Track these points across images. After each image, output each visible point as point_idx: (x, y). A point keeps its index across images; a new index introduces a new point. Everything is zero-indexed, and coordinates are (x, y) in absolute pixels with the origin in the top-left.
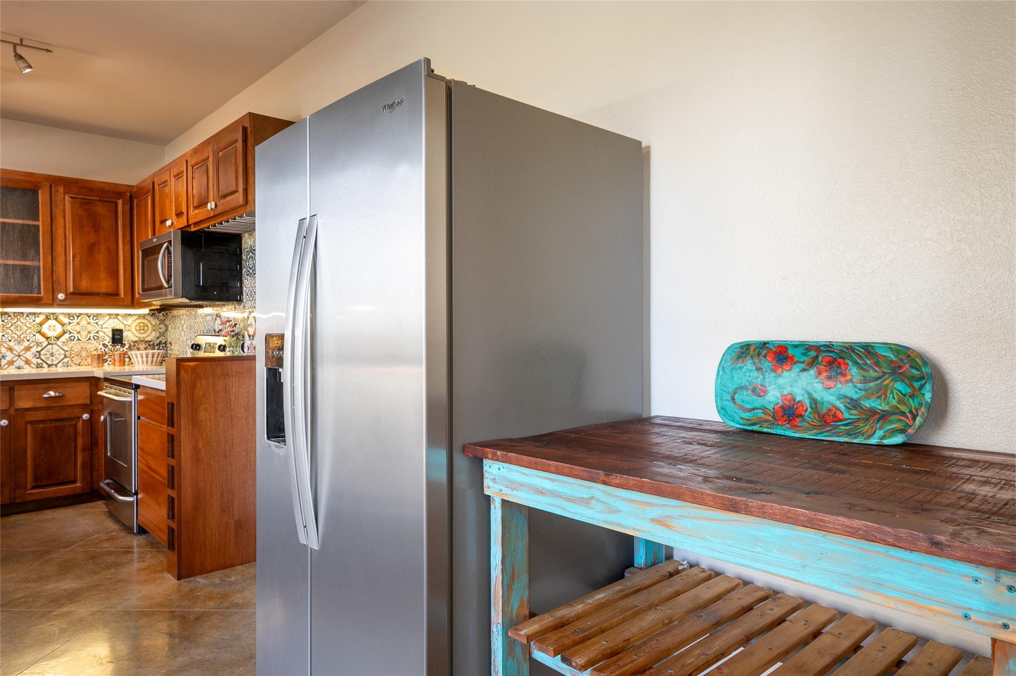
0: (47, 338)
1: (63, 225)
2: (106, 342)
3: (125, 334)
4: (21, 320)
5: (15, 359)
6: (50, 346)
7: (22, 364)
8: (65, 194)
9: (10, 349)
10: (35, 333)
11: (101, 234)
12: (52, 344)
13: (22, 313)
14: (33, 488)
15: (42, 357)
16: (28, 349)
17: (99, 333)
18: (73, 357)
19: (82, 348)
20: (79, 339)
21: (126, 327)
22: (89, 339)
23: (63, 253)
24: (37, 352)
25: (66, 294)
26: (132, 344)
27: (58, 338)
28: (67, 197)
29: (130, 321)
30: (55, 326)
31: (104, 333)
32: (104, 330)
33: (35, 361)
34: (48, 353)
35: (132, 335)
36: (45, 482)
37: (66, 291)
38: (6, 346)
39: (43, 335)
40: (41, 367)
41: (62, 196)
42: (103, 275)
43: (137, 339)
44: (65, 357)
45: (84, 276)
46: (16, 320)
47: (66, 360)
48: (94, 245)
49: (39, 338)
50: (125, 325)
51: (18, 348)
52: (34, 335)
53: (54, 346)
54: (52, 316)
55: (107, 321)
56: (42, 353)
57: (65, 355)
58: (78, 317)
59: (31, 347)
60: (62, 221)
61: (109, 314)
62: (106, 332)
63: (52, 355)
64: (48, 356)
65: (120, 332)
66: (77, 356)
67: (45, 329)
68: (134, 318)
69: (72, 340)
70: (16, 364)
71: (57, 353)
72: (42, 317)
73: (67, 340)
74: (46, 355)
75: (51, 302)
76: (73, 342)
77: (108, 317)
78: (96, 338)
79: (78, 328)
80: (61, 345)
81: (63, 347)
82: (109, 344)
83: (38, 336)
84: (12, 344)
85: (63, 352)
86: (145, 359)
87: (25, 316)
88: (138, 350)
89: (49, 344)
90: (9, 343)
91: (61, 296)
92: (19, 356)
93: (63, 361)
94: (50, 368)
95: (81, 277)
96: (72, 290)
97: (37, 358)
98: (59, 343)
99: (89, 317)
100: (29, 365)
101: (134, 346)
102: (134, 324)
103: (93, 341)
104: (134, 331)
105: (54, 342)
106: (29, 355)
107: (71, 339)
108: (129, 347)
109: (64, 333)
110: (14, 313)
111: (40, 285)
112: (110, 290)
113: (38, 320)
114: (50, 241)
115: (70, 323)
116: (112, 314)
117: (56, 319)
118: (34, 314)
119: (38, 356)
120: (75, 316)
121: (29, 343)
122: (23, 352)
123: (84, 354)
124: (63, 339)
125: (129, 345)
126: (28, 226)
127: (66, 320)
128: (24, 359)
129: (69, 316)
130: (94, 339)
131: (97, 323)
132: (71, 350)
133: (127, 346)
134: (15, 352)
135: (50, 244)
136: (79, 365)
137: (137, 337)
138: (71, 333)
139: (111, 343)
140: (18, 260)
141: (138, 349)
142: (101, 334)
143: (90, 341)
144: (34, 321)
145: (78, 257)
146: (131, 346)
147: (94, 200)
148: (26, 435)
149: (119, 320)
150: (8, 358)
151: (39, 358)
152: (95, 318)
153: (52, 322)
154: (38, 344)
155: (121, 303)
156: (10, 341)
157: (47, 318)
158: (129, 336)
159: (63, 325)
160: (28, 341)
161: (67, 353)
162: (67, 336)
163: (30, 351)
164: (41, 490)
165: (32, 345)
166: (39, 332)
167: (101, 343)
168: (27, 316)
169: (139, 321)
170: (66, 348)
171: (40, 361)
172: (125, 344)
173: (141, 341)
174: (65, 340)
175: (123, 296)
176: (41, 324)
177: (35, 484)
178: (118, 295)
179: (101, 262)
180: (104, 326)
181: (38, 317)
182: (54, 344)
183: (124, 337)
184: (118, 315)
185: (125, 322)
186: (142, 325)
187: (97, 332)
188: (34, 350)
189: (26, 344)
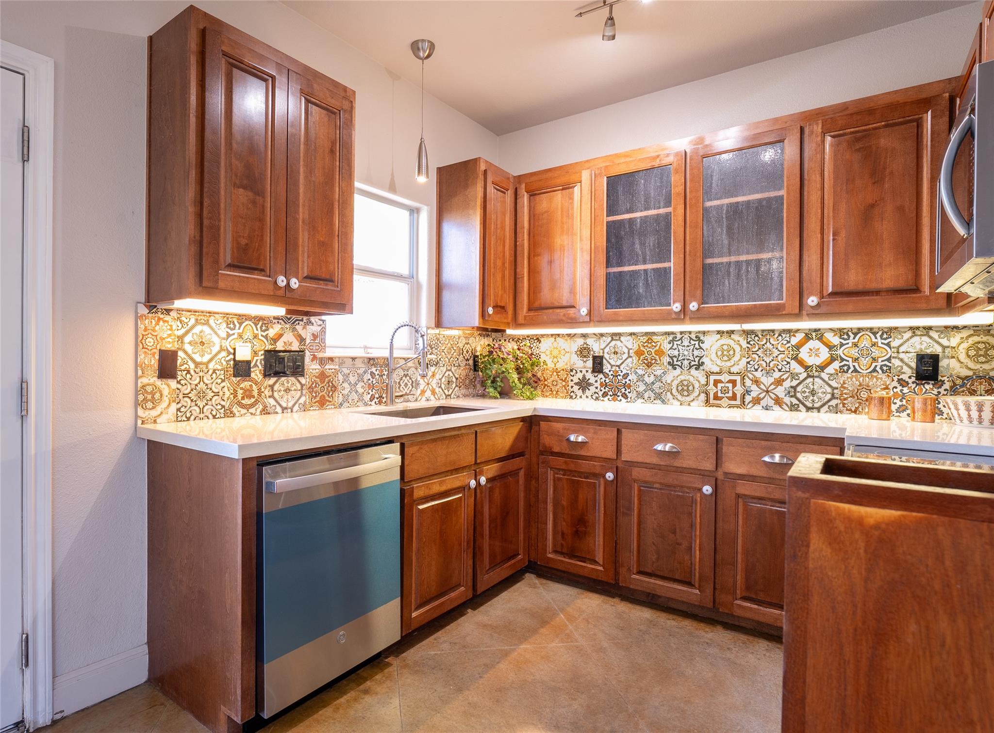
0: (806, 368)
1: (819, 186)
2: (905, 377)
3: (943, 363)
4: (772, 341)
5: (762, 396)
6: (810, 380)
7: (771, 403)
8: (824, 134)
9: (756, 382)
10: (789, 360)
11: (886, 186)
12: (813, 376)
13: (773, 331)
14: (744, 598)
15: (799, 395)
16: (779, 382)
17: (893, 361)
18: (845, 399)
19: (860, 385)
20: (855, 371)
21: (947, 350)
22: (874, 370)
23: (818, 231)
24: (792, 387)
25: (822, 297)
26: (959, 382)
27: (822, 368)
28: (828, 139)
29: (955, 340)
30: (818, 349)
31: (902, 360)
32: (902, 356)
33: (787, 400)
34: (807, 391)
35: (958, 365)
36: (761, 596)
37: (821, 292)
38: (751, 376)
39: (801, 363)
40: (797, 410)
41: (819, 138)
42: (888, 256)
43: (970, 373)
44: (833, 397)
45: (852, 264)
46: (765, 341)
47: (834, 403)
48: (872, 206)
49: (795, 367)
50: (944, 348)
51: (767, 381)
52: (788, 363)
53: (817, 380)
54: (814, 334)
55: (908, 340)
56: (799, 389)
57: (833, 394)
58: (855, 334)
59: (783, 380)
60: (818, 178)
61: (911, 328)
62: (906, 360)
63: (813, 393)
64: (807, 394)
65: (935, 359)
66: (852, 397)
67: (804, 355)
68: (965, 333)
69: (844, 372)
70: (763, 403)
71: (820, 391)
72: (800, 336)
73: (836, 370)
74: (804, 392)
75: (797, 311)
76: (846, 375)
77: (909, 334)
78: (887, 370)
79: (854, 352)
80: (827, 379)
81: (830, 382)
82: (910, 381)
83: (793, 364)
84: (758, 374)
85: (829, 390)
86: (975, 414)
87: (776, 336)
88: (971, 394)
89: (809, 376)
90: (754, 373)
91: (812, 301)
92: (767, 392)
93: (830, 404)
94: (810, 413)
95: (847, 266)
96: (830, 290)
97: (792, 396)
98: (824, 375)
99: (875, 334)
100: (780, 406)
101: (961, 386)
102: (965, 345)
103: (881, 375)
104: (963, 357)
105: (816, 374)
106: (780, 391)
107: (843, 370)
108: (951, 387)
109: (832, 359)
110: (763, 331)
111: (782, 285)
112: (901, 284)
113: (794, 341)
114: (798, 216)
115: (842, 345)
116: (918, 328)
117: (821, 339)
118: (789, 331)
119: (793, 394)
120: (850, 333)
121: (781, 373)
122: (773, 387)
123: (864, 395)
124: (830, 369)
125: (951, 384)
126: (769, 200)
127: (836, 340)
128: (773, 396)
129: (841, 332)
130: (882, 370)
131: (888, 345)
132: (842, 387)
133: (947, 386)
134: (762, 386)
135: (798, 220)
136: (855, 412)
137: (970, 369)
138: (842, 360)
139: (913, 379)
140: (753, 253)
141: (973, 393)
142: (896, 362)
143: (875, 374)
144: (788, 342)
145: (843, 234)
146: (955, 384)
147: (876, 128)
148: (737, 515)
149: (931, 338)
150: (754, 394)
151: (794, 396)
152: (885, 336)
153: (814, 344)
154: (794, 376)
155: (924, 306)
156: (756, 370)
157: (808, 337)
158: (950, 367)
159: (831, 347)
160: (780, 370)
161: (836, 391)
162: (836, 365)
163: (781, 385)
164: (756, 606)
165: (785, 377)
166: (796, 358)
167: (896, 378)
168: (780, 335)
169: (976, 339)
170: (834, 384)
171: (795, 401)
172: (943, 382)
173: (980, 377)
174: (833, 372)
175: (927, 292)
176: (798, 347)
177: (747, 595)
178: (917, 290)
179: (885, 235)
180: (902, 349)
181: (795, 336)
182: (817, 377)
183: (941, 369)
184: (930, 328)
185: (944, 342)
186: (981, 346)
187: (889, 360)
188: (787, 384)
189: (777, 375)
